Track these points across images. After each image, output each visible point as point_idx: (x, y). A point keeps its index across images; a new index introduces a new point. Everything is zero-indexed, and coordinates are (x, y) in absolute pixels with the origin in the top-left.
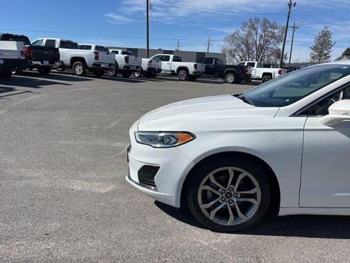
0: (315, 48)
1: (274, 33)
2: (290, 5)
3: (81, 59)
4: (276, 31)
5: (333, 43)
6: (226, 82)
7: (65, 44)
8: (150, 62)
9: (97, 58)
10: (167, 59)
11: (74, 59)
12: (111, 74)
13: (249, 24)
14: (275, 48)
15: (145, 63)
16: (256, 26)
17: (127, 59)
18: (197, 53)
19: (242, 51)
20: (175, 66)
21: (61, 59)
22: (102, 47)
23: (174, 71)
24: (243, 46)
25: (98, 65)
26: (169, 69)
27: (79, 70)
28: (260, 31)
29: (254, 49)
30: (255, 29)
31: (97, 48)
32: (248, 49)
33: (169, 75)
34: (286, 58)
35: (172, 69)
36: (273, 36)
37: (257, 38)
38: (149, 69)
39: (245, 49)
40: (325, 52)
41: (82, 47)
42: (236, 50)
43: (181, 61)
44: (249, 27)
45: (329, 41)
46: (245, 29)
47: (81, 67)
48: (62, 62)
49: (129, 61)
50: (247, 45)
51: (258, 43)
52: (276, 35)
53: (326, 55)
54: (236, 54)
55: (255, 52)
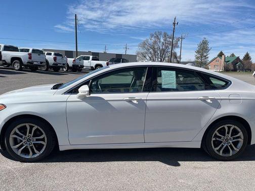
0: (198, 52)
2: (174, 24)
3: (19, 59)
5: (209, 49)
7: (7, 48)
8: (74, 60)
9: (30, 58)
10: (88, 58)
11: (13, 59)
12: (44, 69)
13: (155, 35)
15: (70, 61)
16: (159, 37)
17: (55, 59)
18: (116, 54)
20: (94, 63)
21: (3, 59)
22: (38, 50)
23: (93, 67)
24: (151, 50)
25: (32, 63)
26: (89, 66)
27: (17, 66)
28: (162, 40)
29: (159, 52)
30: (158, 39)
31: (34, 51)
32: (155, 52)
33: (90, 70)
35: (92, 66)
37: (160, 45)
38: (73, 65)
39: (152, 52)
40: (205, 54)
41: (22, 50)
42: (146, 53)
43: (98, 60)
44: (155, 37)
45: (207, 47)
46: (152, 38)
47: (18, 65)
48: (4, 61)
49: (57, 60)
50: (154, 49)
51: (161, 48)
53: (205, 56)
54: (147, 55)
55: (160, 54)
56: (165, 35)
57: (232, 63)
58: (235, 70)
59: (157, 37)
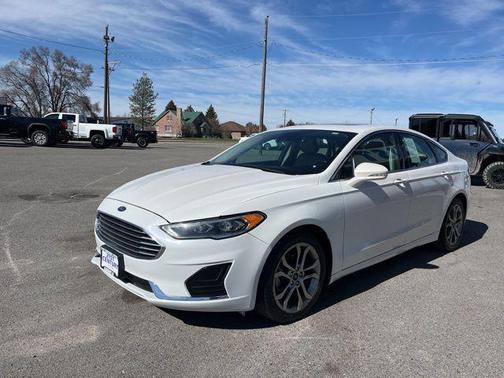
0: (134, 99)
1: (74, 74)
2: (106, 38)
4: (77, 71)
5: (155, 94)
6: (33, 144)
13: (33, 55)
14: (79, 94)
16: (45, 60)
19: (27, 94)
24: (27, 87)
28: (52, 67)
29: (47, 93)
30: (43, 63)
32: (37, 92)
34: (98, 110)
36: (74, 77)
37: (49, 77)
39: (30, 92)
40: (149, 105)
42: (15, 93)
44: (34, 59)
45: (150, 92)
46: (28, 61)
50: (34, 86)
51: (51, 84)
52: (79, 76)
53: (149, 108)
54: (17, 98)
55: (50, 98)
56: (59, 57)
57: (194, 122)
58: (199, 135)
59: (38, 59)
